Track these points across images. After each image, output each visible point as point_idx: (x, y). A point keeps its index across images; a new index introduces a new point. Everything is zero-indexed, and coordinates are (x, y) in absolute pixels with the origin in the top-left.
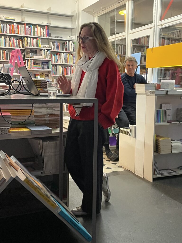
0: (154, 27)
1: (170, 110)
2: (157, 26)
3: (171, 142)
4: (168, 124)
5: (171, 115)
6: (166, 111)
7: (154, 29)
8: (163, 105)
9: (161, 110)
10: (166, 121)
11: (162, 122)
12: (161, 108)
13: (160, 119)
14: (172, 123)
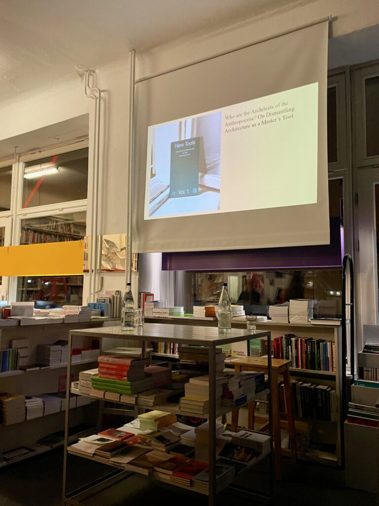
0: (12, 216)
1: (26, 349)
2: (17, 215)
3: (26, 402)
4: (21, 372)
5: (27, 357)
6: (19, 351)
7: (12, 219)
8: (14, 342)
9: (10, 351)
10: (18, 368)
11: (11, 370)
12: (10, 347)
13: (7, 366)
14: (28, 370)
